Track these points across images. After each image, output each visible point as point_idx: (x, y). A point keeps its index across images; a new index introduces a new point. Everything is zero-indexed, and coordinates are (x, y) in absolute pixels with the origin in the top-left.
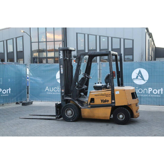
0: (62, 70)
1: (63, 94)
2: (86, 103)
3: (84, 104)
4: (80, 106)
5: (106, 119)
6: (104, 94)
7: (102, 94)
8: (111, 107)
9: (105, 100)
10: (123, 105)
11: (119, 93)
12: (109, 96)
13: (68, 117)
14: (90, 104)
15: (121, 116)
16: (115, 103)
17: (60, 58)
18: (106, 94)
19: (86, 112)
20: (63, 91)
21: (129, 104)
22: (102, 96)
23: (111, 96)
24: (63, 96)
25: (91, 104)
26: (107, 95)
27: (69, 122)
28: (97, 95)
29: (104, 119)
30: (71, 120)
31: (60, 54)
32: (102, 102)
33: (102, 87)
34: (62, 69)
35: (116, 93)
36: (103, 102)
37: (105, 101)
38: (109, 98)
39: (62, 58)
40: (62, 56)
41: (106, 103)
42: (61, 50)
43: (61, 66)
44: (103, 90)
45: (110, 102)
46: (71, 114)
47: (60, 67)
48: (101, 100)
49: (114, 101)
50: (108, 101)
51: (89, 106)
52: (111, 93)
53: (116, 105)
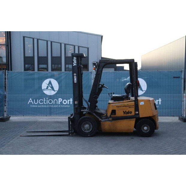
0: (75, 79)
1: (77, 106)
2: (105, 115)
3: (102, 117)
4: (100, 119)
5: (129, 132)
6: (127, 105)
7: (124, 105)
8: (135, 119)
9: (128, 111)
10: (148, 116)
11: (143, 104)
12: (133, 107)
13: (86, 132)
14: (110, 117)
15: (145, 128)
16: (138, 114)
17: (74, 65)
18: (128, 105)
19: (107, 125)
20: (76, 102)
21: (154, 115)
22: (124, 107)
23: (134, 107)
24: (77, 108)
25: (112, 116)
26: (130, 107)
27: (86, 137)
28: (119, 107)
29: (127, 132)
30: (89, 135)
31: (73, 60)
32: (124, 114)
33: (123, 97)
34: (75, 77)
35: (141, 104)
36: (126, 114)
37: (128, 113)
38: (133, 110)
39: (76, 65)
40: (76, 63)
41: (129, 115)
42: (75, 56)
43: (75, 74)
44: (125, 101)
45: (133, 114)
46: (89, 128)
47: (73, 76)
48: (124, 112)
49: (138, 113)
50: (132, 112)
51: (110, 119)
52: (134, 104)
53: (141, 116)
